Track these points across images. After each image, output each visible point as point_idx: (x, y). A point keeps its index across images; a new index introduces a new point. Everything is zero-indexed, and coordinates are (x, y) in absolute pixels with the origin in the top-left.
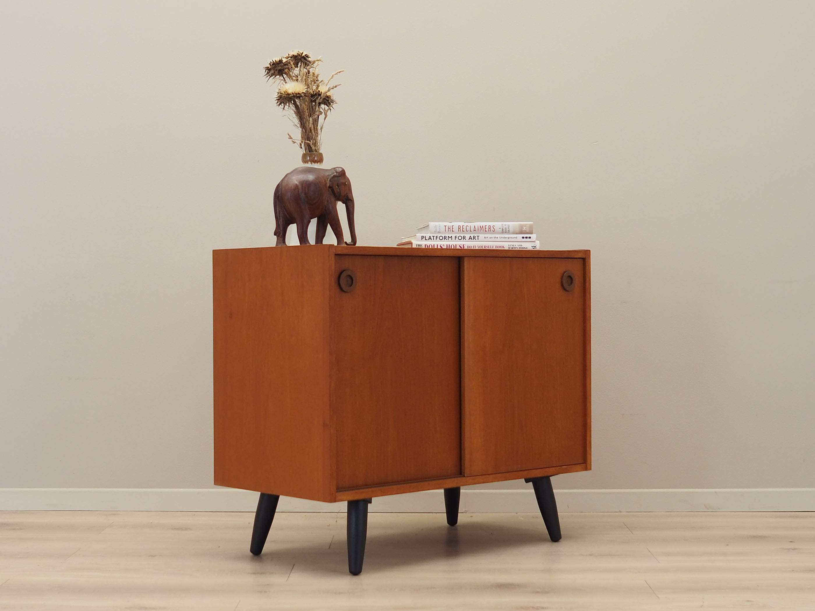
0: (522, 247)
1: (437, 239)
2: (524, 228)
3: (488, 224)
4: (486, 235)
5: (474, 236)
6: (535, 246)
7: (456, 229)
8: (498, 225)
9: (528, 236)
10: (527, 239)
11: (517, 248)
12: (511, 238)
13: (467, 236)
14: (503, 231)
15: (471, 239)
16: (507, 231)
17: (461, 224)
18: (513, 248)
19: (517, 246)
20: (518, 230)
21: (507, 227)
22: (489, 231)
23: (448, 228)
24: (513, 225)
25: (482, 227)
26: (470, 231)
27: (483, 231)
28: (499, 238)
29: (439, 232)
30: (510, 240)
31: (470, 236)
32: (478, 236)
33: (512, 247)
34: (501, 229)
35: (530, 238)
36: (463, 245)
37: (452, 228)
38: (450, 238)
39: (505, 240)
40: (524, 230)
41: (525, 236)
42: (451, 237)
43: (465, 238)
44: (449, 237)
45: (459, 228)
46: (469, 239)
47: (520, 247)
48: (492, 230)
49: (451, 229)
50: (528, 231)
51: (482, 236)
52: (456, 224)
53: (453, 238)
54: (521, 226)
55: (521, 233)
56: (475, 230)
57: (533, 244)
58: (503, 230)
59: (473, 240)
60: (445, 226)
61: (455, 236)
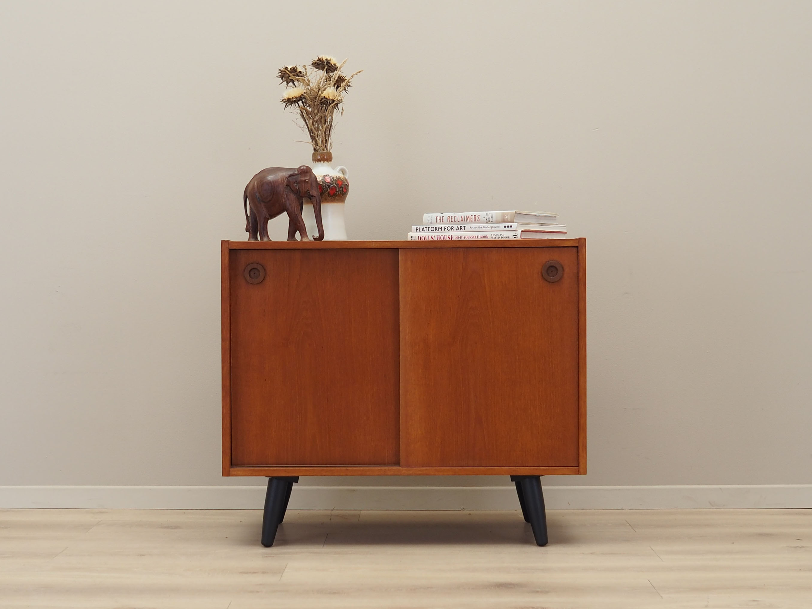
0: (504, 236)
1: (429, 230)
2: (506, 217)
3: (473, 213)
4: (472, 226)
5: (461, 226)
6: (516, 235)
7: (445, 220)
8: (483, 214)
9: (509, 224)
10: (508, 228)
11: (500, 238)
12: (494, 227)
13: (455, 227)
14: (487, 221)
15: (458, 229)
16: (491, 221)
17: (450, 214)
18: (495, 238)
19: (499, 236)
20: (500, 219)
21: (490, 216)
22: (474, 221)
23: (439, 219)
24: (496, 214)
25: (468, 217)
26: (458, 221)
27: (469, 221)
28: (483, 227)
29: (431, 224)
30: (493, 229)
31: (458, 227)
32: (464, 226)
33: (495, 236)
34: (485, 219)
35: (511, 227)
36: (451, 236)
37: (443, 219)
38: (440, 229)
39: (489, 229)
40: (506, 219)
41: (507, 225)
42: (441, 227)
43: (454, 229)
44: (439, 227)
45: (448, 219)
46: (457, 229)
47: (503, 236)
48: (477, 221)
49: (441, 220)
50: (509, 220)
51: (468, 226)
52: (446, 215)
53: (443, 228)
54: (504, 215)
55: (504, 222)
56: (462, 220)
57: (514, 233)
58: (486, 219)
59: (460, 231)
60: (437, 217)
61: (445, 227)
